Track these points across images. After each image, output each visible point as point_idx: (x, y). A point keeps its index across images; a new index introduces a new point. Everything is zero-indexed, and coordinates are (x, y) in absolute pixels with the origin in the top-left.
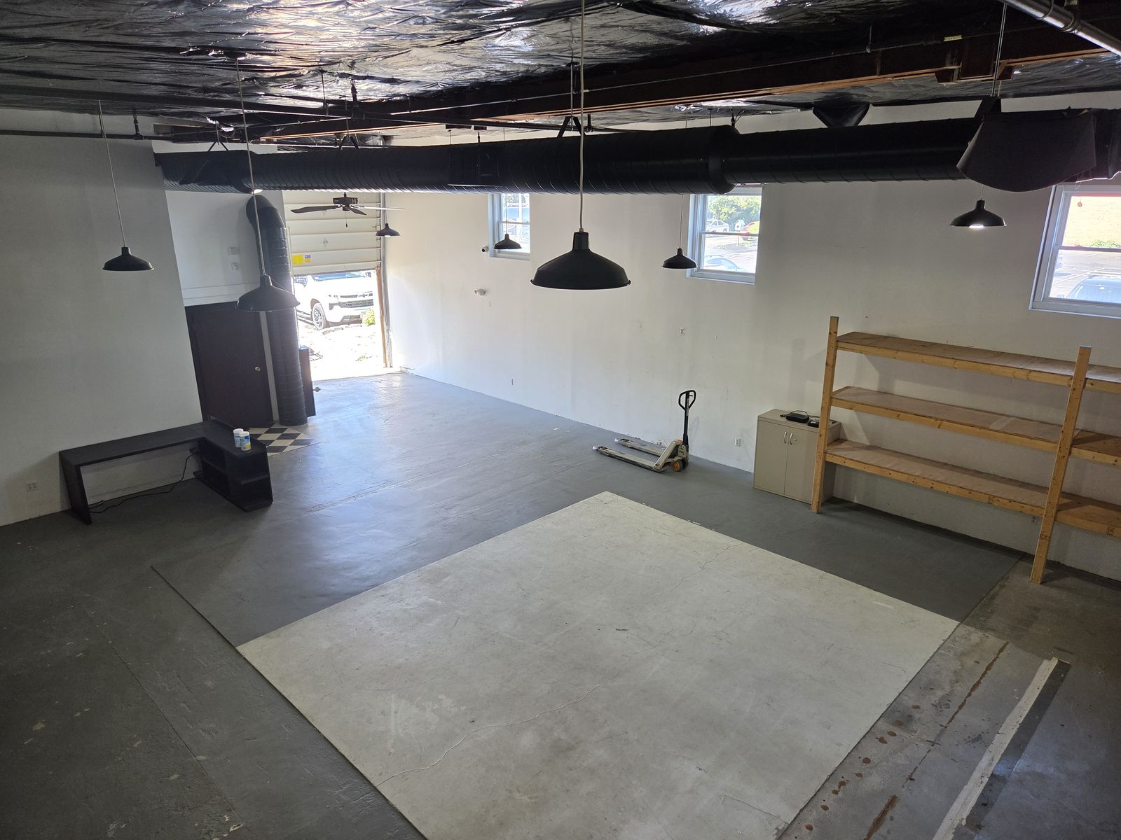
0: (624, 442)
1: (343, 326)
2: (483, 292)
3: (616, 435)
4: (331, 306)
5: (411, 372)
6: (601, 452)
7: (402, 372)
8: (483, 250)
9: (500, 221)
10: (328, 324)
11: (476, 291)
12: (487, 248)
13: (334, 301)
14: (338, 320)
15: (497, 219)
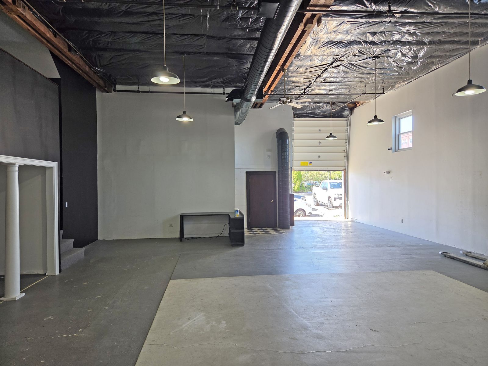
0: (467, 254)
1: (339, 208)
2: (389, 172)
3: (461, 250)
4: (335, 199)
5: (356, 220)
6: (445, 255)
7: (352, 221)
8: (389, 150)
9: (400, 133)
10: (333, 207)
11: (385, 172)
12: (391, 148)
13: (337, 196)
14: (338, 205)
15: (397, 133)
